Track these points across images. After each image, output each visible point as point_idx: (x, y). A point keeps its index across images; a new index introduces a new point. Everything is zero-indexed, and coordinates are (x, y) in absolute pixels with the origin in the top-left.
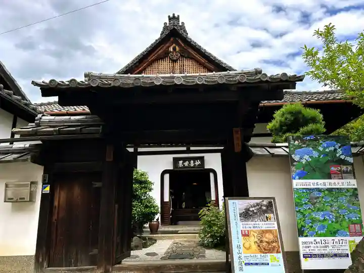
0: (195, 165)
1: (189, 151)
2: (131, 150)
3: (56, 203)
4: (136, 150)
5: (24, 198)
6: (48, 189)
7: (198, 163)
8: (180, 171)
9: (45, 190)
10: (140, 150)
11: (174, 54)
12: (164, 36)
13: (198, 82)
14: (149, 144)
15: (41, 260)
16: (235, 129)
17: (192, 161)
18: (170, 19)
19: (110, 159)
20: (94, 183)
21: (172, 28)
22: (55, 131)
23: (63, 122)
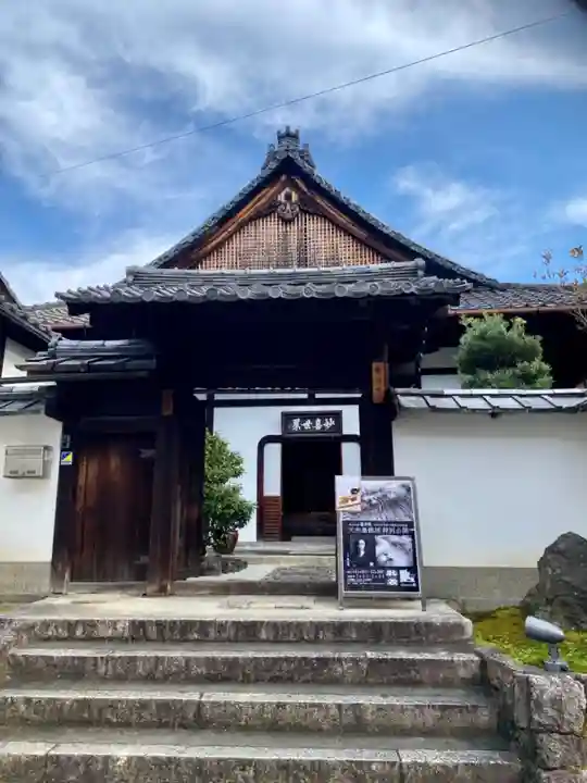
0: (323, 428)
1: (312, 401)
2: (202, 397)
3: (81, 481)
4: (211, 397)
5: (34, 472)
6: (69, 459)
7: (329, 423)
9: (65, 459)
10: (218, 397)
11: (288, 207)
12: (268, 172)
15: (60, 568)
16: (375, 365)
17: (318, 420)
18: (280, 137)
19: (168, 411)
20: (142, 450)
21: (284, 156)
22: (82, 365)
23: (94, 350)
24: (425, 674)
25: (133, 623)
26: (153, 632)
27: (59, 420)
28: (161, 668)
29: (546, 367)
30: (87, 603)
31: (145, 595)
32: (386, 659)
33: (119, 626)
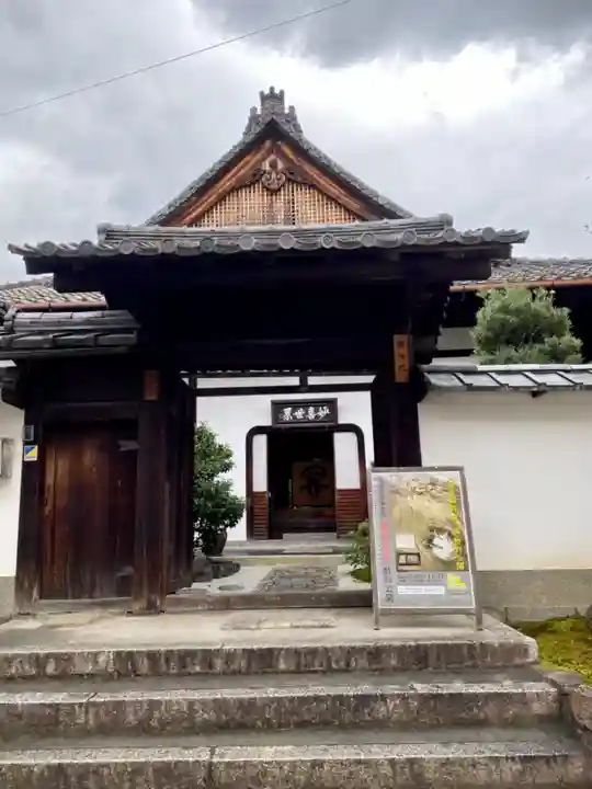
0: (317, 416)
1: (305, 388)
3: (49, 480)
4: (193, 384)
6: (33, 455)
7: (324, 412)
8: (286, 429)
9: (30, 454)
10: (202, 384)
11: (274, 175)
12: (251, 137)
13: (325, 246)
14: (224, 370)
15: (26, 585)
16: (397, 338)
17: (311, 409)
18: (264, 98)
19: (151, 396)
20: (122, 443)
21: (268, 119)
22: (45, 341)
23: (59, 323)
24: (491, 710)
25: (118, 654)
26: (144, 666)
27: (21, 408)
28: (157, 714)
29: (578, 342)
30: (61, 626)
31: (130, 613)
32: (442, 695)
33: (101, 659)
